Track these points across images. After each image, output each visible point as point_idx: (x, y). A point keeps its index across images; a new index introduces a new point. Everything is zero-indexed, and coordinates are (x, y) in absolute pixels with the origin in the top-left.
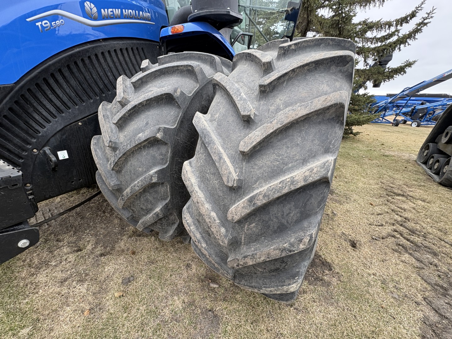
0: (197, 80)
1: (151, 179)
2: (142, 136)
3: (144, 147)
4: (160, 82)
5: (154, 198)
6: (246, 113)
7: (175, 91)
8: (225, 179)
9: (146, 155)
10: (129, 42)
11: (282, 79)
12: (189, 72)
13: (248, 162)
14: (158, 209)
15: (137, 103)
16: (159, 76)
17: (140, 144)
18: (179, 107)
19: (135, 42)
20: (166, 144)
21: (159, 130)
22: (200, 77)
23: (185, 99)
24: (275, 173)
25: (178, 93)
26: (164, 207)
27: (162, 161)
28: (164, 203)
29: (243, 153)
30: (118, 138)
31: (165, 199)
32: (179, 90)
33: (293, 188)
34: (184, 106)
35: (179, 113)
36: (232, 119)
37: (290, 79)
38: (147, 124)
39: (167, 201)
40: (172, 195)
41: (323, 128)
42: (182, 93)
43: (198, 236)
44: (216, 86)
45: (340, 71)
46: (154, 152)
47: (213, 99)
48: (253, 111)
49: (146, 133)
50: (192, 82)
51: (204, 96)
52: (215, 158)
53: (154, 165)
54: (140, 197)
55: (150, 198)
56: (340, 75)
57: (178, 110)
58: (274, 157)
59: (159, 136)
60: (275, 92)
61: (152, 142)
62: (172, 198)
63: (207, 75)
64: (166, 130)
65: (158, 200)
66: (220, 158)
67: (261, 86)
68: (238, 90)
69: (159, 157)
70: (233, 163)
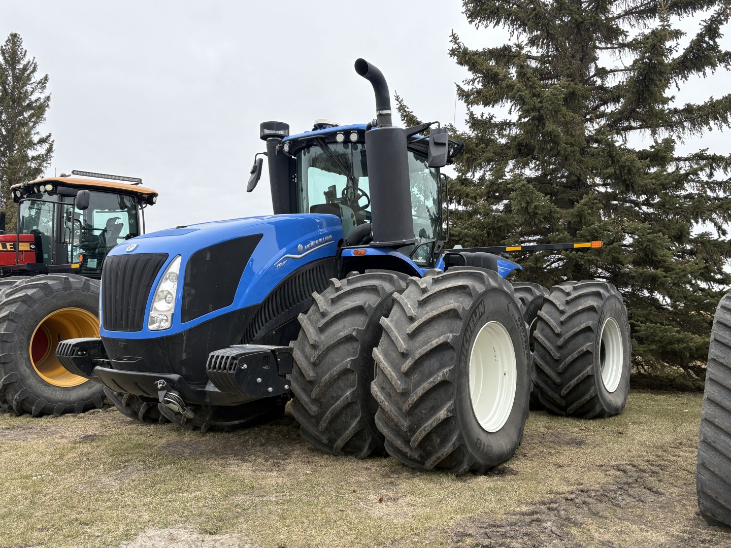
0: (379, 295)
1: (347, 365)
2: (343, 334)
3: (342, 342)
4: (352, 297)
5: (345, 385)
6: (410, 315)
7: (365, 304)
8: (399, 349)
9: (342, 349)
10: (316, 263)
11: (429, 298)
12: (374, 289)
13: (412, 340)
14: (348, 393)
15: (338, 313)
16: (351, 293)
17: (340, 340)
18: (367, 315)
19: (319, 261)
20: (357, 340)
21: (354, 329)
22: (381, 293)
23: (371, 309)
24: (425, 343)
25: (367, 305)
26: (352, 392)
27: (354, 354)
28: (352, 390)
29: (408, 334)
30: (320, 338)
31: (353, 387)
32: (367, 303)
33: (432, 347)
34: (370, 315)
35: (366, 319)
36: (403, 319)
37: (434, 297)
38: (344, 326)
39: (354, 389)
40: (358, 384)
41: (449, 321)
42: (369, 305)
43: (383, 398)
44: (394, 301)
45: (464, 292)
46: (349, 347)
47: (392, 308)
48: (414, 314)
49: (346, 332)
50: (375, 296)
51: (385, 307)
52: (394, 339)
53: (348, 356)
54: (333, 384)
55: (342, 385)
56: (464, 294)
57: (366, 317)
58: (425, 336)
59: (354, 334)
60: (427, 304)
61: (349, 339)
62: (358, 387)
63: (387, 290)
64: (358, 331)
65: (348, 387)
66: (397, 338)
67: (418, 301)
68: (406, 303)
69: (352, 350)
70: (404, 342)
